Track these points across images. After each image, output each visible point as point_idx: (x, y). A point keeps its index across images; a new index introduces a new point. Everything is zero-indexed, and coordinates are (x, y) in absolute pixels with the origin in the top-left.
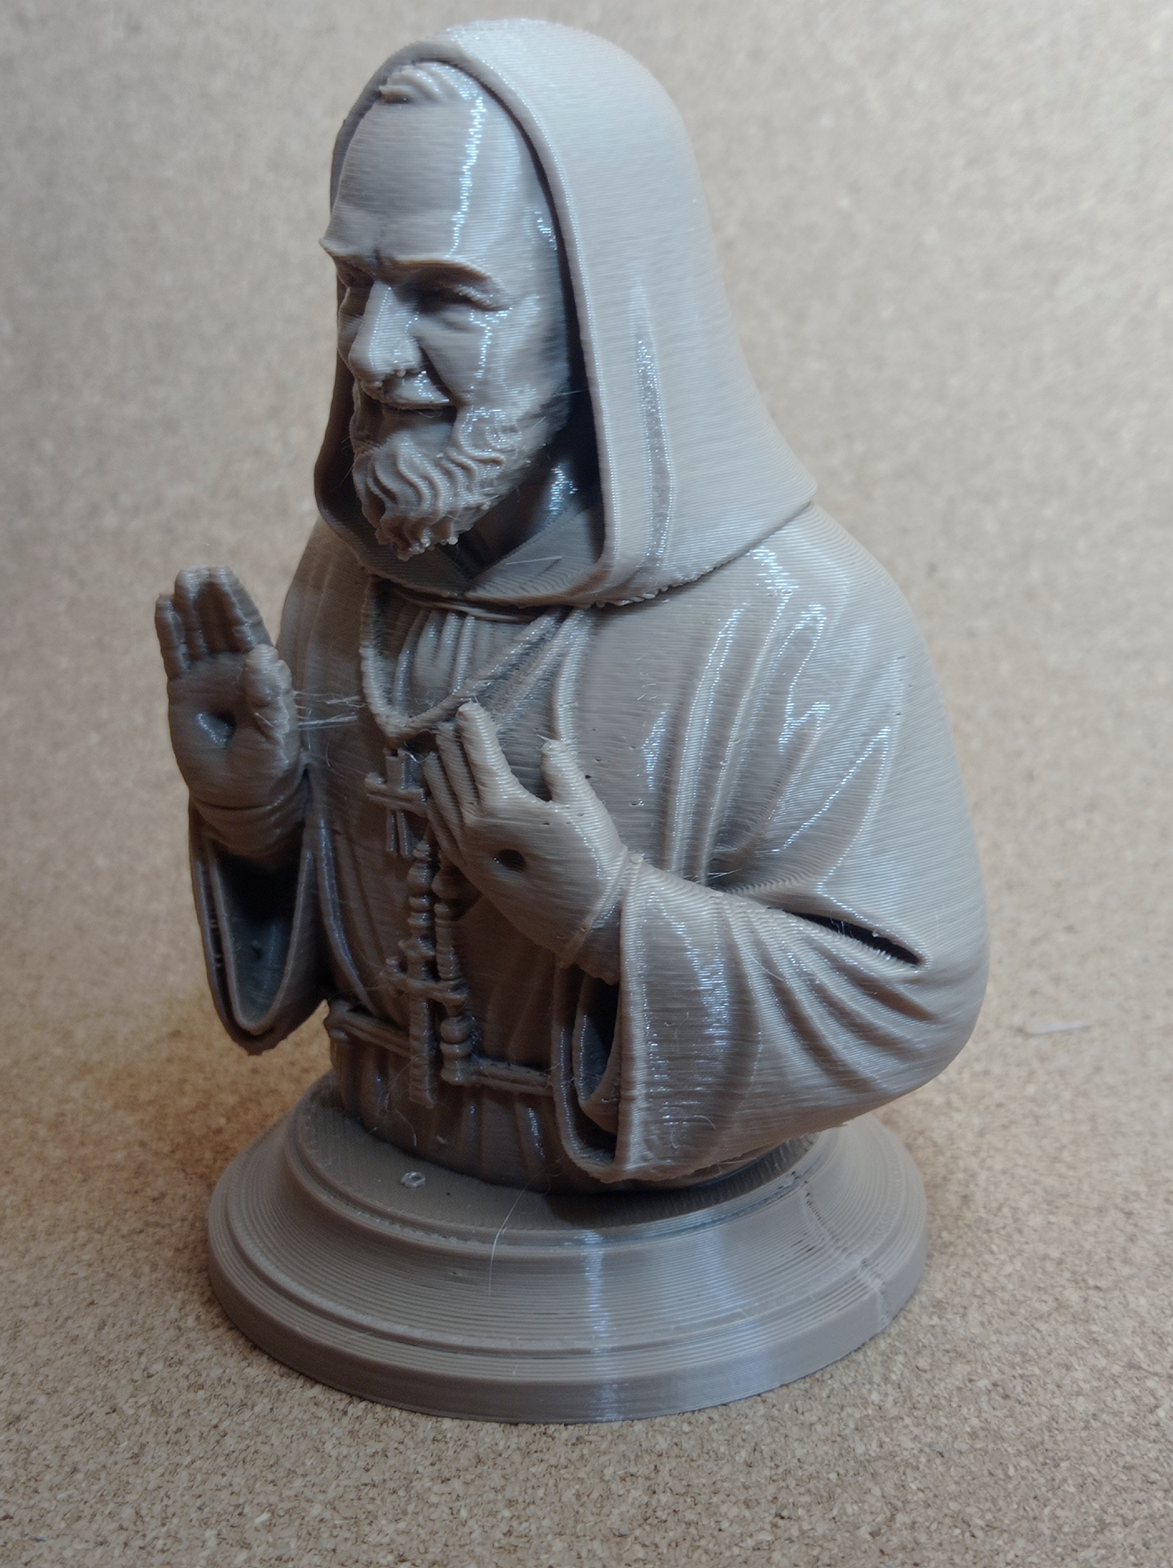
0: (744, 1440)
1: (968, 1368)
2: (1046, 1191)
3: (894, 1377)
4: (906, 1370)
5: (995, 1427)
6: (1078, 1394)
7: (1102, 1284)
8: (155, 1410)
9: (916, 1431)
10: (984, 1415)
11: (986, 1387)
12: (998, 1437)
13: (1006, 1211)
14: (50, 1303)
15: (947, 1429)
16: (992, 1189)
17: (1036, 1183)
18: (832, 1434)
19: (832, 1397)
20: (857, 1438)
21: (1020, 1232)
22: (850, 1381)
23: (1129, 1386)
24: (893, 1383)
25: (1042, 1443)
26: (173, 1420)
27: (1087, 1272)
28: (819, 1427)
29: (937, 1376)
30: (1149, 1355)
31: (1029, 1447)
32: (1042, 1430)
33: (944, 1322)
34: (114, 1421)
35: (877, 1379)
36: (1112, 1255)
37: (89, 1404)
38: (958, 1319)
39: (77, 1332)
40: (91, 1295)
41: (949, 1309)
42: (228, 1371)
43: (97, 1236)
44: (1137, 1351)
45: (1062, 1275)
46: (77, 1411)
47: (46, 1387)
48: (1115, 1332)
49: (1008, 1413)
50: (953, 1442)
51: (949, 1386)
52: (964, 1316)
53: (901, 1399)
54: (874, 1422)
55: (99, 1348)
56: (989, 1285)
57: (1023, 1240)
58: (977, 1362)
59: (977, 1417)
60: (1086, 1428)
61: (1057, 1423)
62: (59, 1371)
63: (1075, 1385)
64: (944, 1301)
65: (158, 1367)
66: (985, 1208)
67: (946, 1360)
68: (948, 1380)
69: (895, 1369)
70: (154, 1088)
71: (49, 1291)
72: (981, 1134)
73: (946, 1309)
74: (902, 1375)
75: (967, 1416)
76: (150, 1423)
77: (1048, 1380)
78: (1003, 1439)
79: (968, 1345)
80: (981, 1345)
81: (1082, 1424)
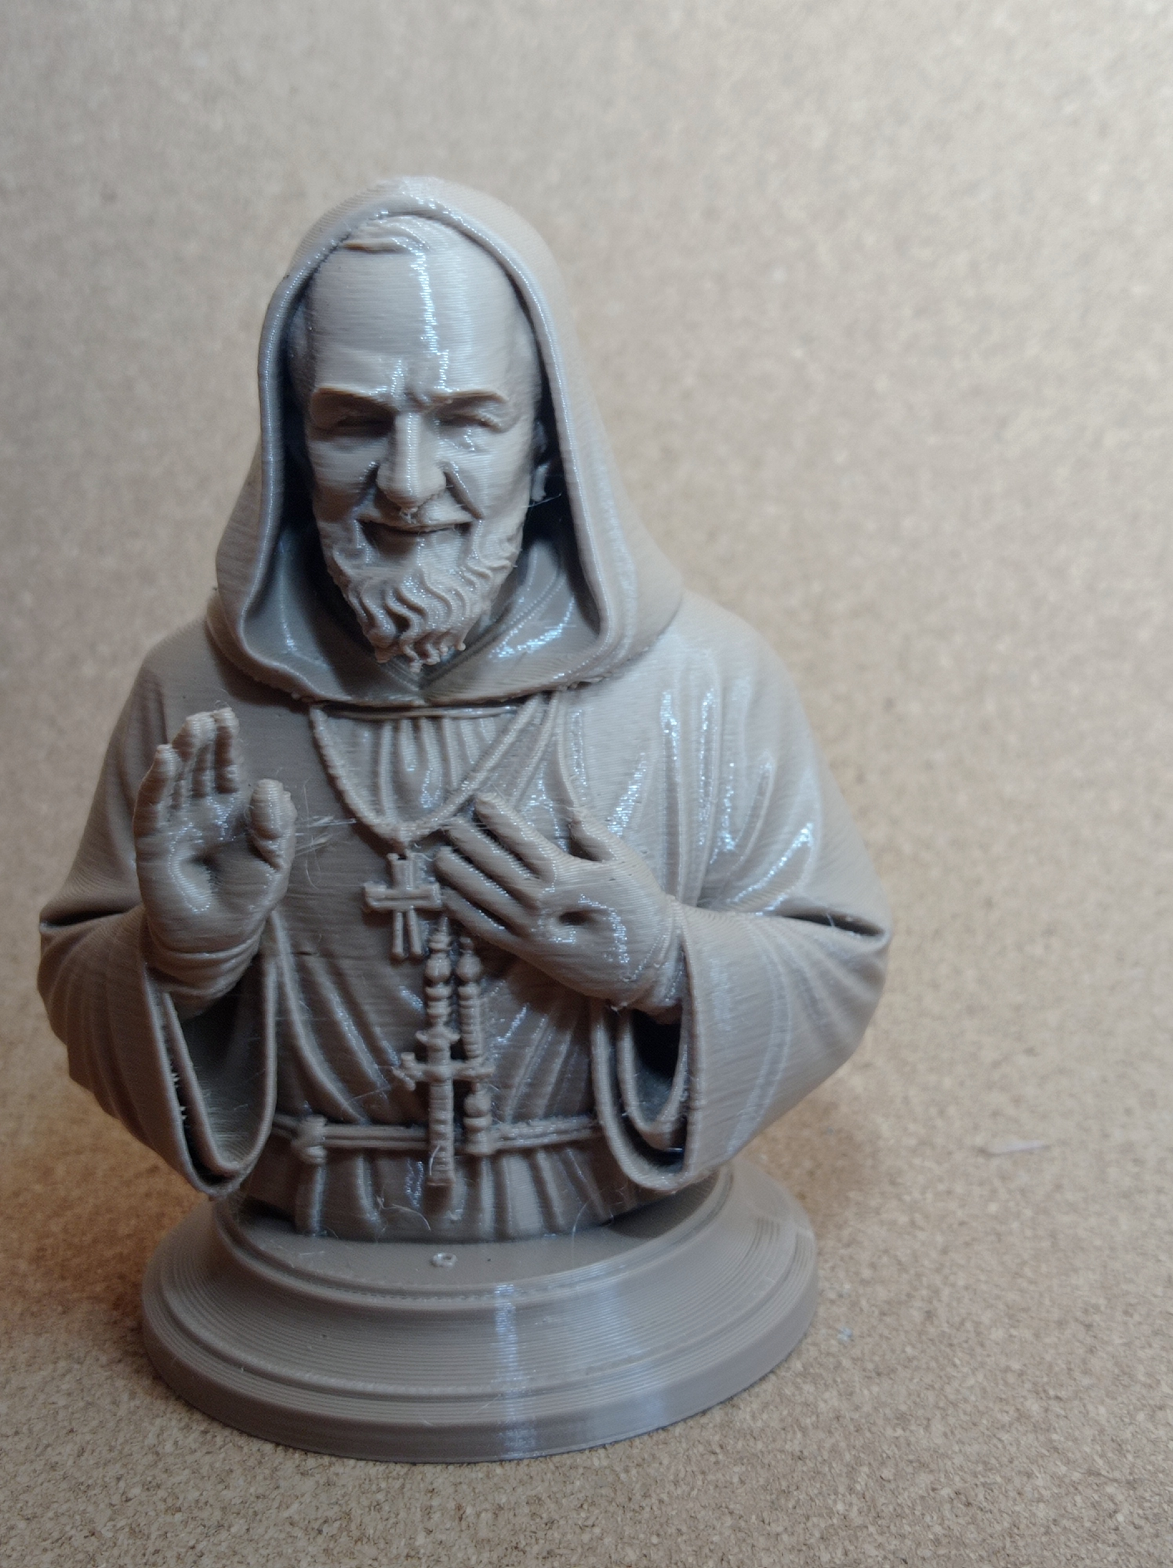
0: (711, 1551)
1: (932, 1478)
2: (1008, 1307)
3: (858, 1487)
4: (870, 1480)
5: (958, 1534)
6: (1040, 1500)
7: (1063, 1394)
8: (133, 1532)
9: (880, 1539)
10: (946, 1522)
11: (948, 1495)
12: (961, 1543)
13: (969, 1325)
14: (30, 1431)
15: (911, 1537)
16: (955, 1304)
17: (998, 1297)
18: (798, 1544)
19: (797, 1507)
20: (822, 1547)
21: (982, 1345)
22: (816, 1492)
23: (1089, 1492)
24: (857, 1494)
25: (1004, 1548)
26: (150, 1543)
27: (1047, 1383)
28: (785, 1537)
29: (901, 1486)
30: (1108, 1462)
31: (991, 1551)
32: (1003, 1536)
33: (908, 1433)
34: (92, 1545)
35: (842, 1489)
36: (1072, 1366)
37: (68, 1528)
38: (922, 1431)
39: (56, 1459)
40: (70, 1423)
41: (913, 1421)
42: (204, 1493)
43: (76, 1366)
44: (1096, 1458)
45: (1023, 1387)
46: (56, 1535)
47: (25, 1513)
48: (1075, 1440)
49: (970, 1520)
50: (916, 1550)
51: (913, 1495)
52: (927, 1428)
53: (865, 1509)
54: (839, 1530)
55: (77, 1475)
56: (952, 1397)
57: (985, 1353)
58: (940, 1471)
59: (940, 1524)
60: (1047, 1533)
61: (1018, 1529)
62: (39, 1497)
63: (1036, 1492)
64: (908, 1413)
65: (136, 1491)
66: (948, 1322)
67: (910, 1470)
68: (912, 1489)
69: (859, 1480)
70: (133, 1222)
71: (29, 1420)
72: (945, 1251)
73: (909, 1421)
74: (866, 1485)
75: (930, 1524)
76: (128, 1545)
77: (1010, 1487)
78: (966, 1546)
79: (931, 1456)
80: (944, 1456)
81: (1042, 1530)
